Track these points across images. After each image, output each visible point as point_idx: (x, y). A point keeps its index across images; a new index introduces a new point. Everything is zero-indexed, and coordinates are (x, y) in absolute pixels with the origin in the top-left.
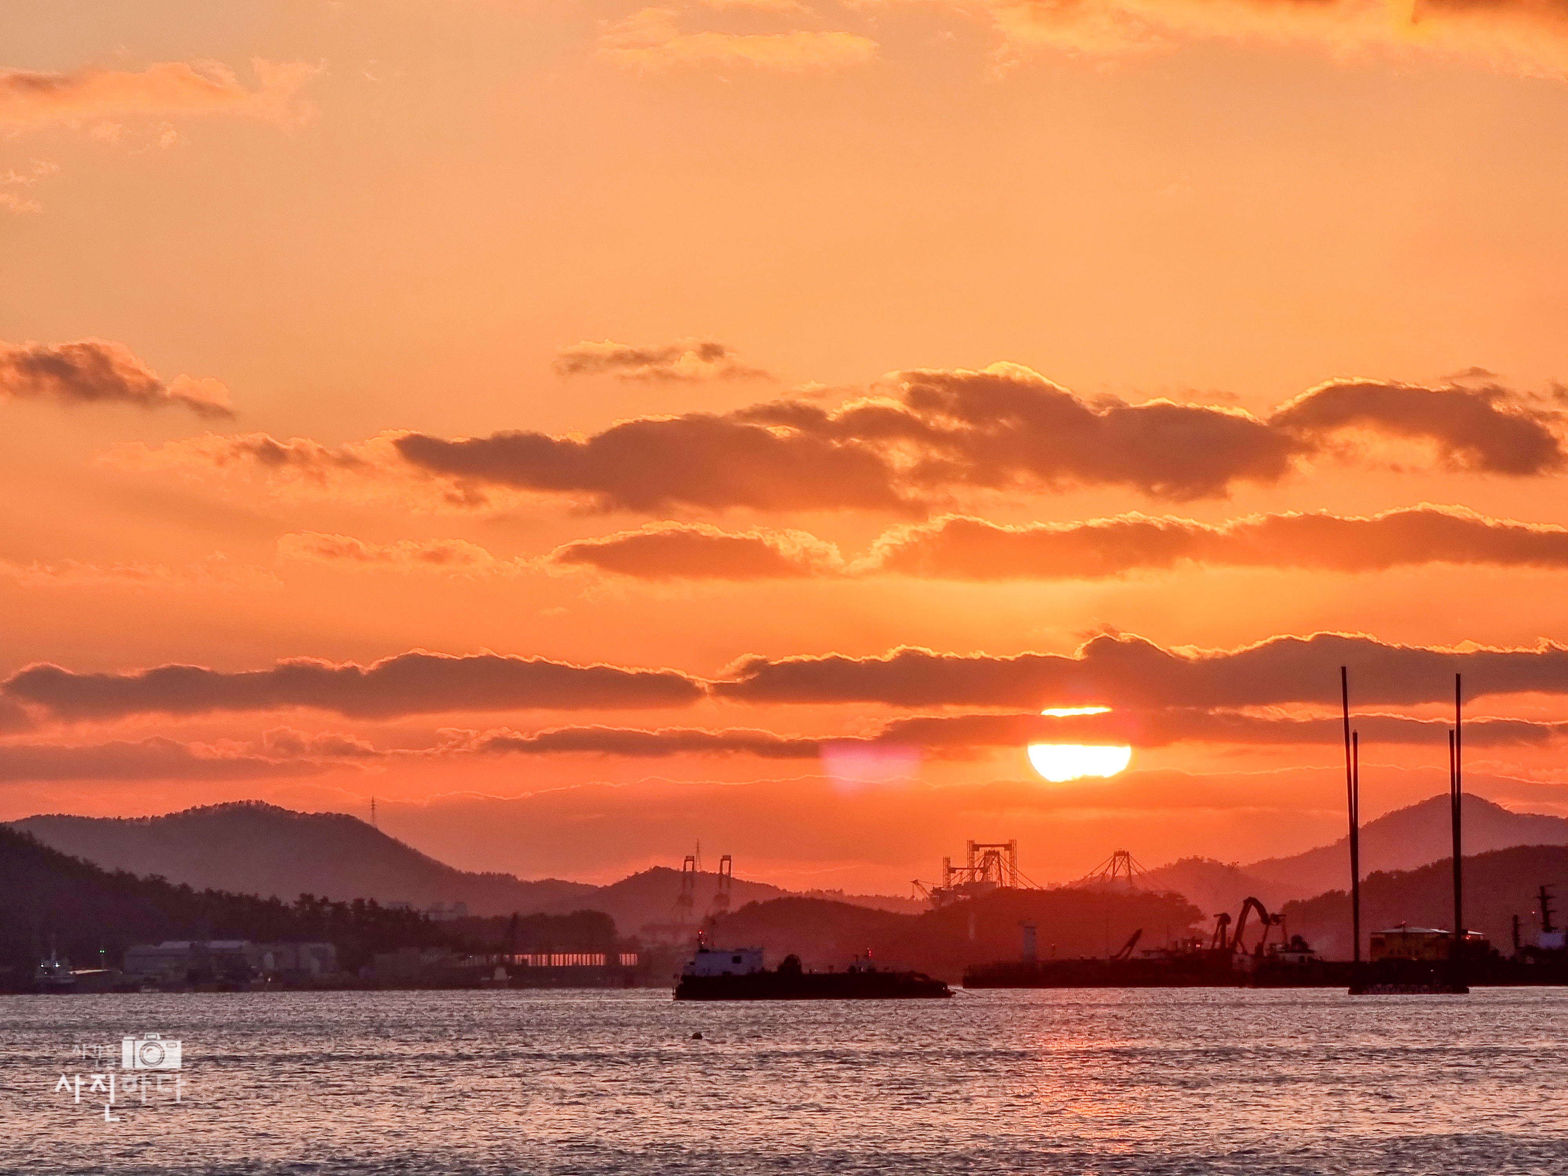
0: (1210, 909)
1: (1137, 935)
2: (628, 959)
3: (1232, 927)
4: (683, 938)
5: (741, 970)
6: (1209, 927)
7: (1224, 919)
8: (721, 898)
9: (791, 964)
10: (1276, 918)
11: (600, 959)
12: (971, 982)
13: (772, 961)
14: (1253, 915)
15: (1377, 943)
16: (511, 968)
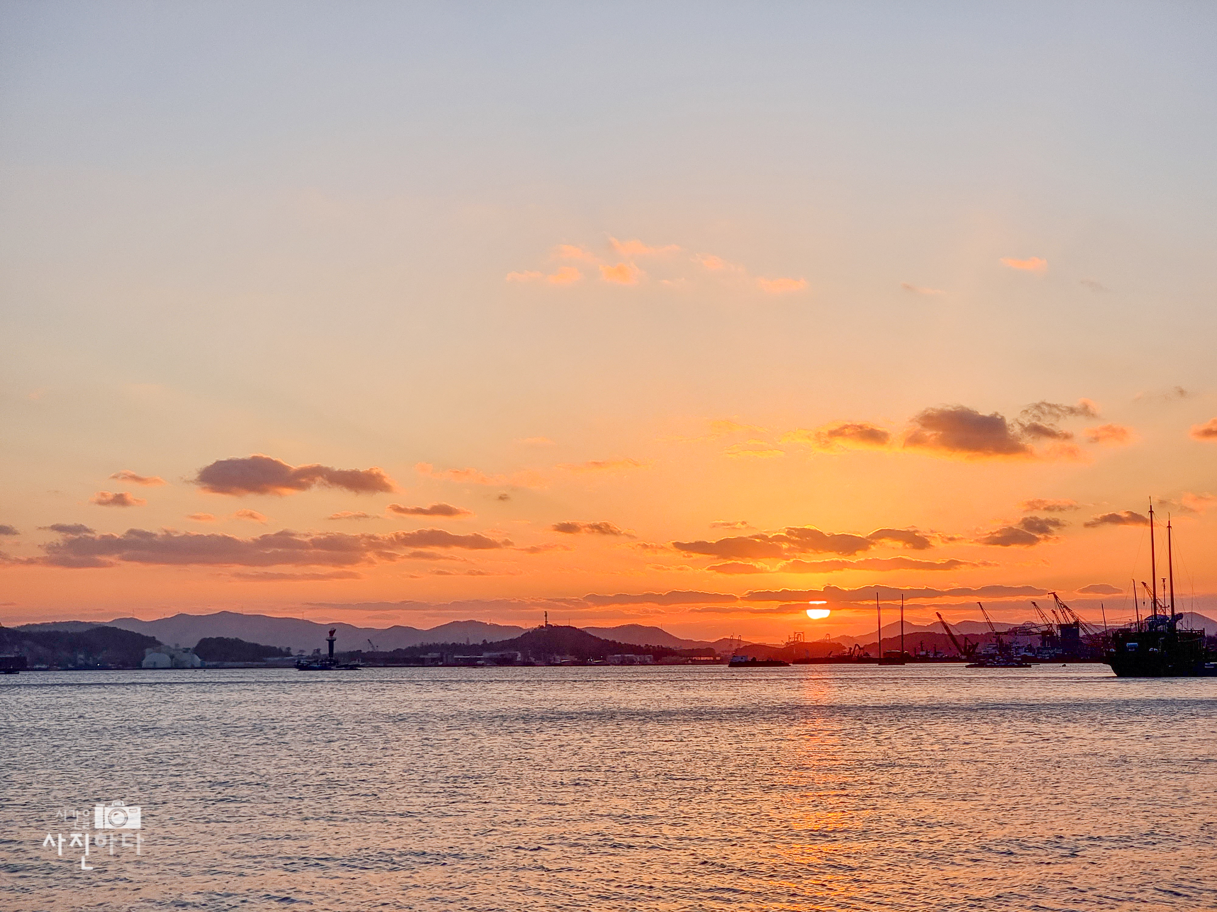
0: (848, 647)
1: (831, 652)
2: (718, 658)
3: (852, 650)
4: (730, 654)
5: (743, 660)
6: (847, 650)
7: (851, 649)
8: (739, 645)
9: (754, 659)
10: (862, 649)
11: (712, 659)
12: (794, 663)
13: (750, 659)
14: (857, 648)
15: (885, 654)
16: (692, 660)
